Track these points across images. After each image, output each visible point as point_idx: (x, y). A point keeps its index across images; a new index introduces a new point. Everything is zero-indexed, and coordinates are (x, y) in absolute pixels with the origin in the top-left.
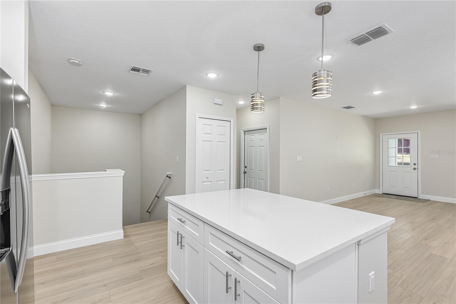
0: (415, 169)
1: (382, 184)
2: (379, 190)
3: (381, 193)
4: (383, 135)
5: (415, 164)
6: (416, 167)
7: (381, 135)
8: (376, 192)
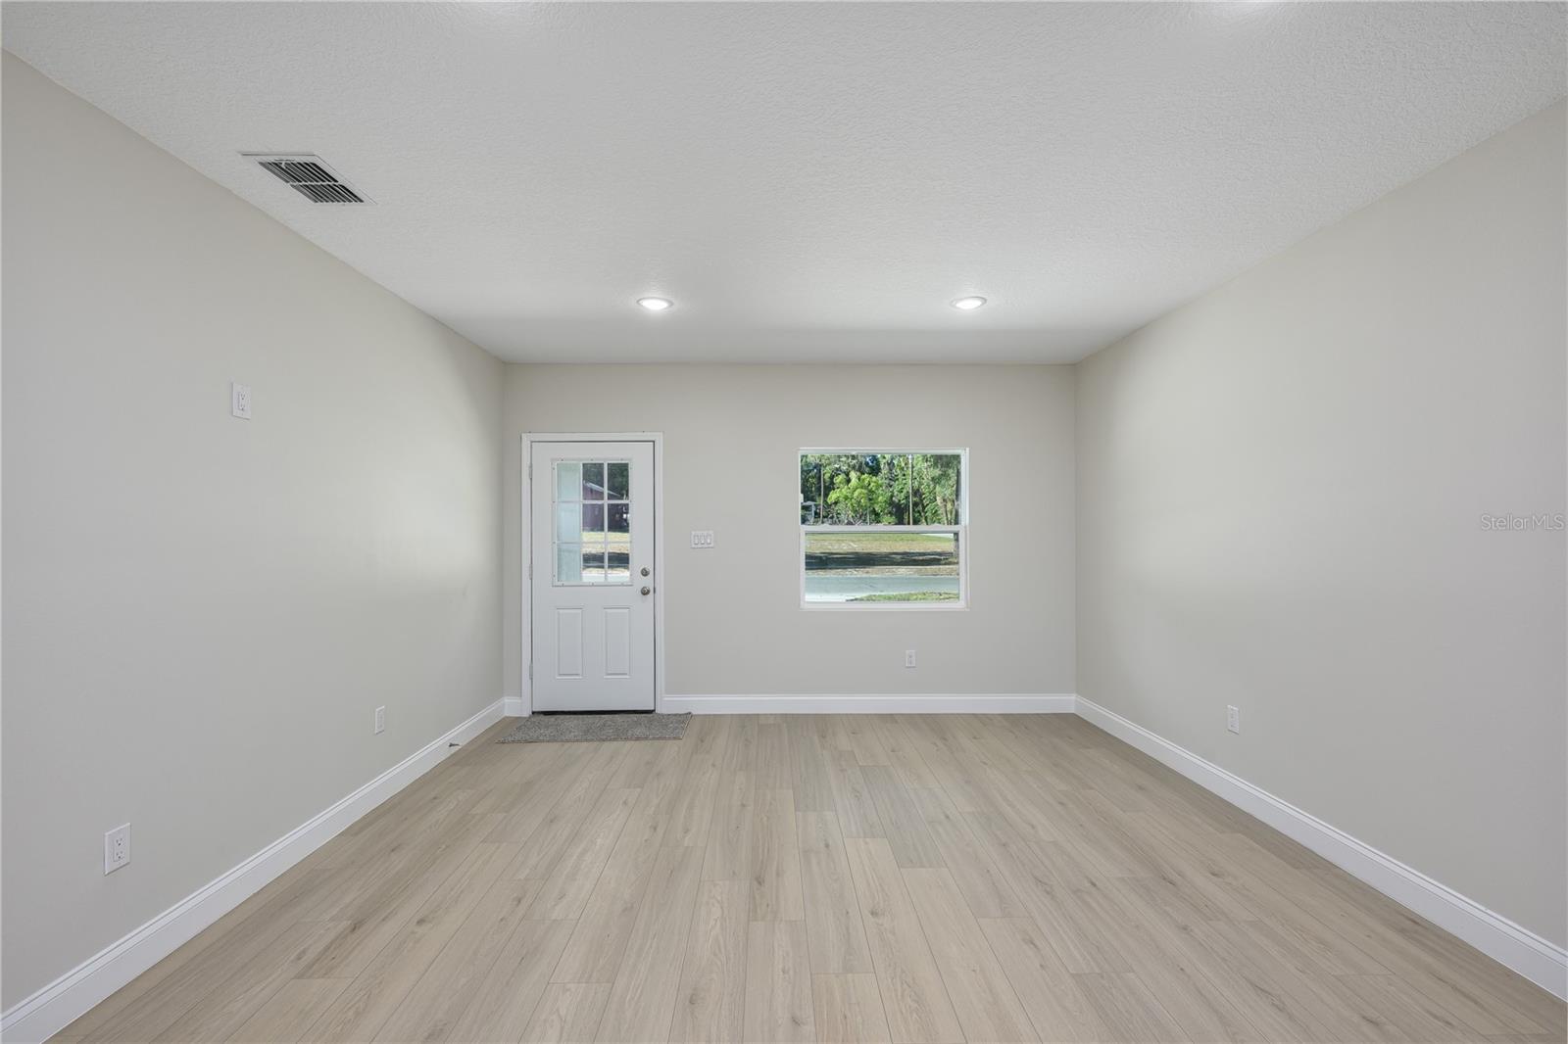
0: (645, 592)
1: (531, 667)
2: (517, 700)
3: (526, 713)
4: (532, 442)
5: (645, 573)
6: (647, 582)
7: (526, 439)
8: (507, 713)
